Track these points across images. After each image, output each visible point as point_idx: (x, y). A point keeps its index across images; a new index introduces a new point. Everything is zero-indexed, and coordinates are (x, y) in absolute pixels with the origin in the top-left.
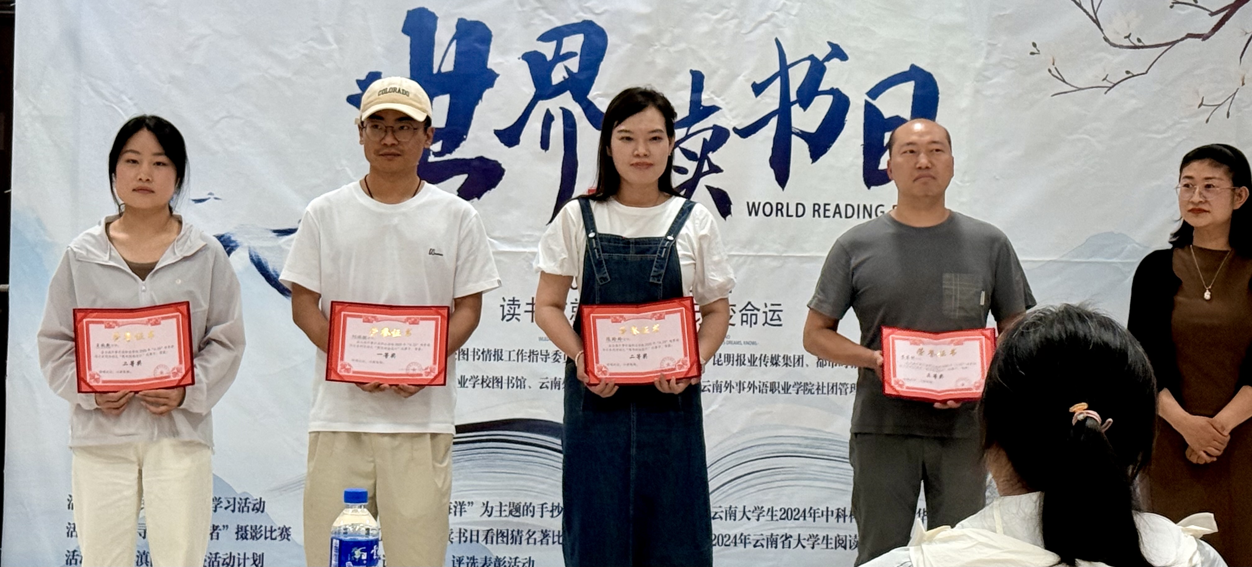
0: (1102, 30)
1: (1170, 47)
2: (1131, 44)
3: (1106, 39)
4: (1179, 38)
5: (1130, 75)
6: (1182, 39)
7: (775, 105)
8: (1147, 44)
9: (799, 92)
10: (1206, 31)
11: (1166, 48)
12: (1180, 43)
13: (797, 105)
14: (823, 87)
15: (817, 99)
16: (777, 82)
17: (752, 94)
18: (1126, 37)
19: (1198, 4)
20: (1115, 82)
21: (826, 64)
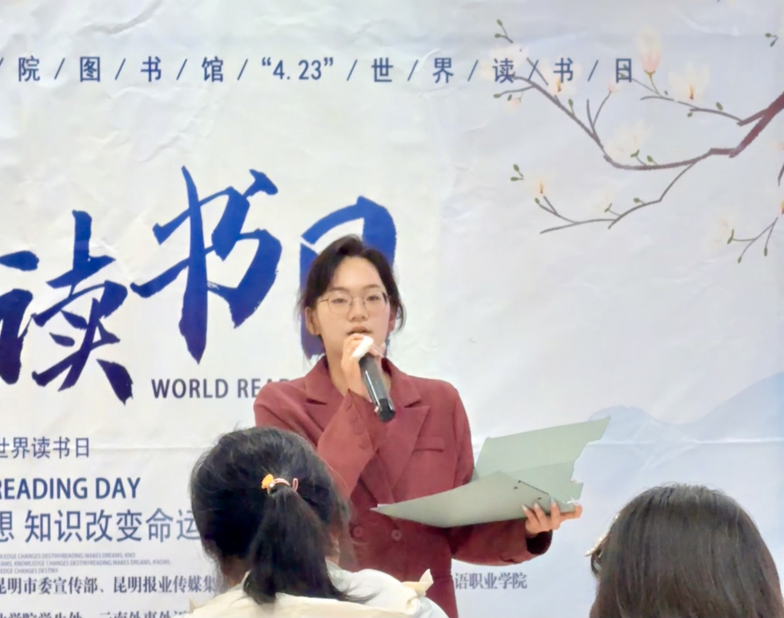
0: (602, 147)
1: (689, 168)
2: (639, 164)
3: (608, 159)
4: (701, 155)
5: (640, 204)
6: (705, 156)
7: (185, 254)
8: (660, 163)
9: (216, 236)
10: (734, 144)
11: (683, 168)
12: (703, 161)
13: (213, 253)
14: (246, 228)
15: (240, 245)
16: (187, 224)
17: (154, 240)
18: (633, 156)
19: (724, 110)
20: (621, 213)
21: (249, 199)
